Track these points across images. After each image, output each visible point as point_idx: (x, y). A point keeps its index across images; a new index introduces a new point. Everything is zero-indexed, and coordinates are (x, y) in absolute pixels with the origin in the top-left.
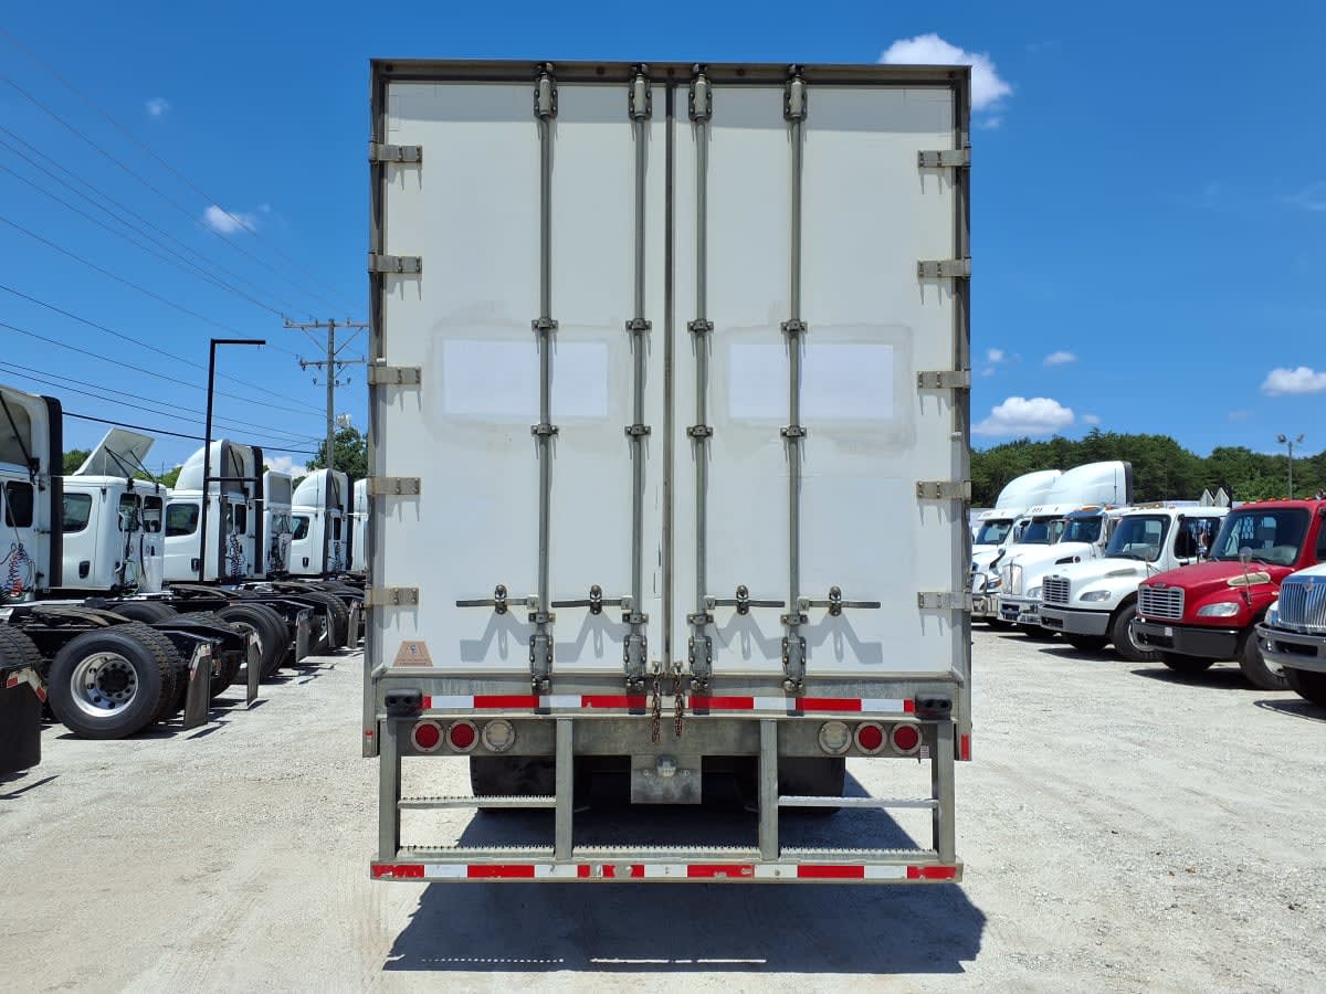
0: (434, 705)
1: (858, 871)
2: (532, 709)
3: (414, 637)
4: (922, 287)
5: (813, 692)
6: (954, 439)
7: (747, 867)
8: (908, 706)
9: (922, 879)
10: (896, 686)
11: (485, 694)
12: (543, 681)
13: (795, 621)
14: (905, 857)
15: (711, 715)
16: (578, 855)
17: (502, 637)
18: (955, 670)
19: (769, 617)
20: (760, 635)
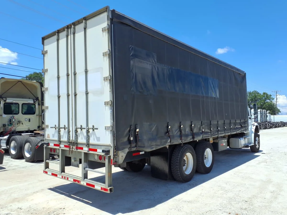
0: (50, 145)
1: (94, 186)
2: (59, 147)
3: (48, 133)
4: (104, 58)
5: (91, 147)
6: (110, 91)
7: (80, 181)
8: (103, 151)
9: (103, 191)
10: (102, 146)
11: (55, 144)
13: (88, 132)
14: (101, 185)
15: (78, 151)
16: (62, 174)
18: (111, 144)
19: (84, 131)
20: (84, 135)
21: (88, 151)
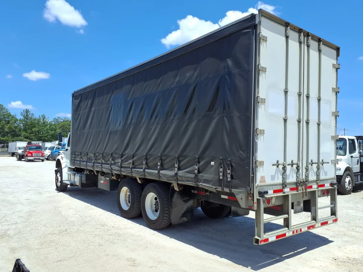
0: (269, 193)
1: (327, 223)
2: (282, 193)
3: (263, 175)
7: (315, 225)
8: (330, 185)
10: (329, 180)
11: (275, 189)
12: (284, 185)
14: (332, 218)
15: (307, 191)
17: (278, 174)
18: (335, 176)
19: (315, 166)
20: (313, 171)
21: (317, 188)
